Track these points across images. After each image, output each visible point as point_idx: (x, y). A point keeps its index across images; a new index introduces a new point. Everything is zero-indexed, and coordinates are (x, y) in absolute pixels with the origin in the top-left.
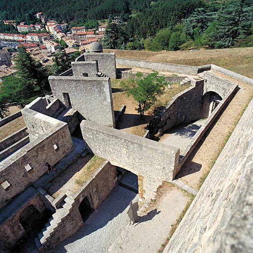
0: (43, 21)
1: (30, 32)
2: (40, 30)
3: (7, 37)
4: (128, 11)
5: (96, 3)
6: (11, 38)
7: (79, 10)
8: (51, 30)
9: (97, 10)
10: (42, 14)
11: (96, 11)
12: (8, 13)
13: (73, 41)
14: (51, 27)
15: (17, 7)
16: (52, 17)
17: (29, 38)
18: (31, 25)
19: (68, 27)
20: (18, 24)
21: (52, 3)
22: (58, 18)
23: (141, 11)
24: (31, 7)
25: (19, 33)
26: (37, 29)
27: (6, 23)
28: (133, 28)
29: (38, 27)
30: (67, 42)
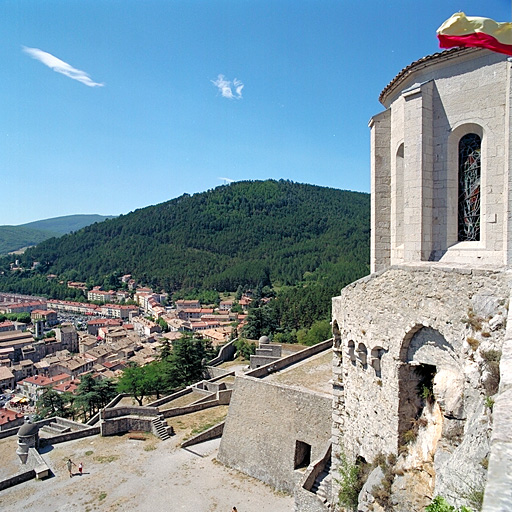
0: (131, 287)
1: (107, 302)
2: (124, 300)
3: (67, 308)
4: (267, 282)
5: (218, 268)
6: (75, 309)
7: (191, 276)
8: (141, 302)
9: (220, 277)
10: (131, 278)
11: (218, 280)
12: (79, 272)
13: (181, 322)
14: (144, 297)
15: (94, 266)
16: (146, 282)
17: (104, 311)
18: (111, 292)
19: (170, 299)
20: (91, 288)
21: (150, 263)
22: (155, 285)
23: (288, 284)
24: (117, 266)
25: (88, 302)
26: (120, 298)
27: (72, 285)
28: (278, 312)
29: (121, 295)
30: (170, 322)
